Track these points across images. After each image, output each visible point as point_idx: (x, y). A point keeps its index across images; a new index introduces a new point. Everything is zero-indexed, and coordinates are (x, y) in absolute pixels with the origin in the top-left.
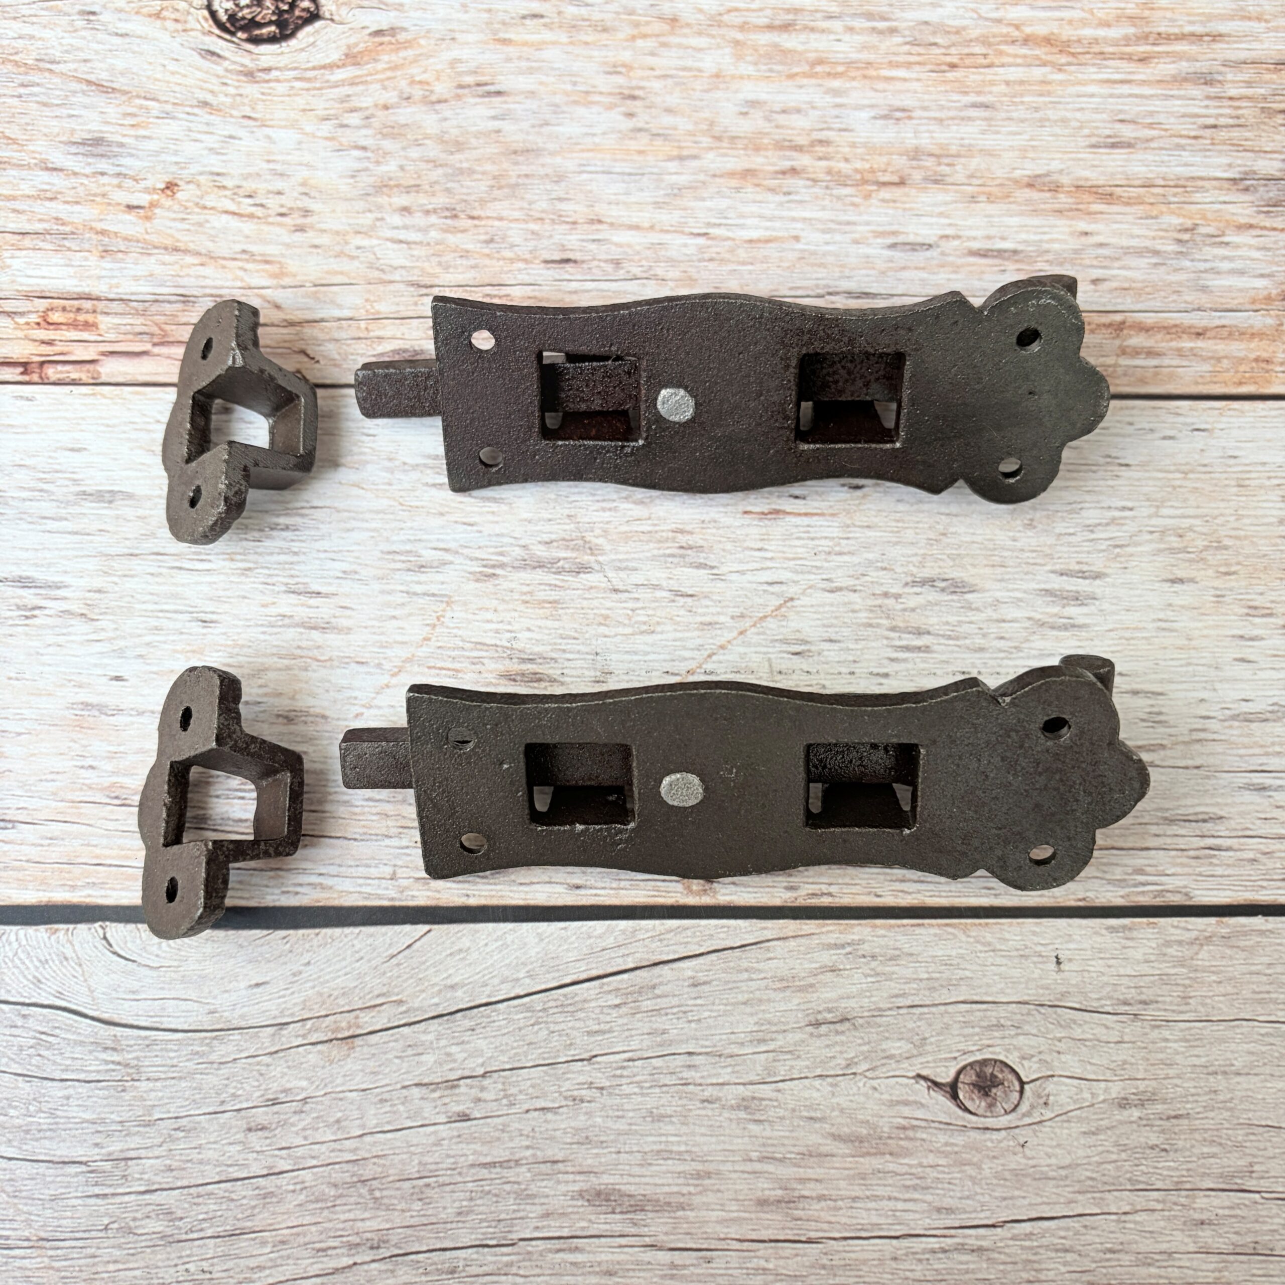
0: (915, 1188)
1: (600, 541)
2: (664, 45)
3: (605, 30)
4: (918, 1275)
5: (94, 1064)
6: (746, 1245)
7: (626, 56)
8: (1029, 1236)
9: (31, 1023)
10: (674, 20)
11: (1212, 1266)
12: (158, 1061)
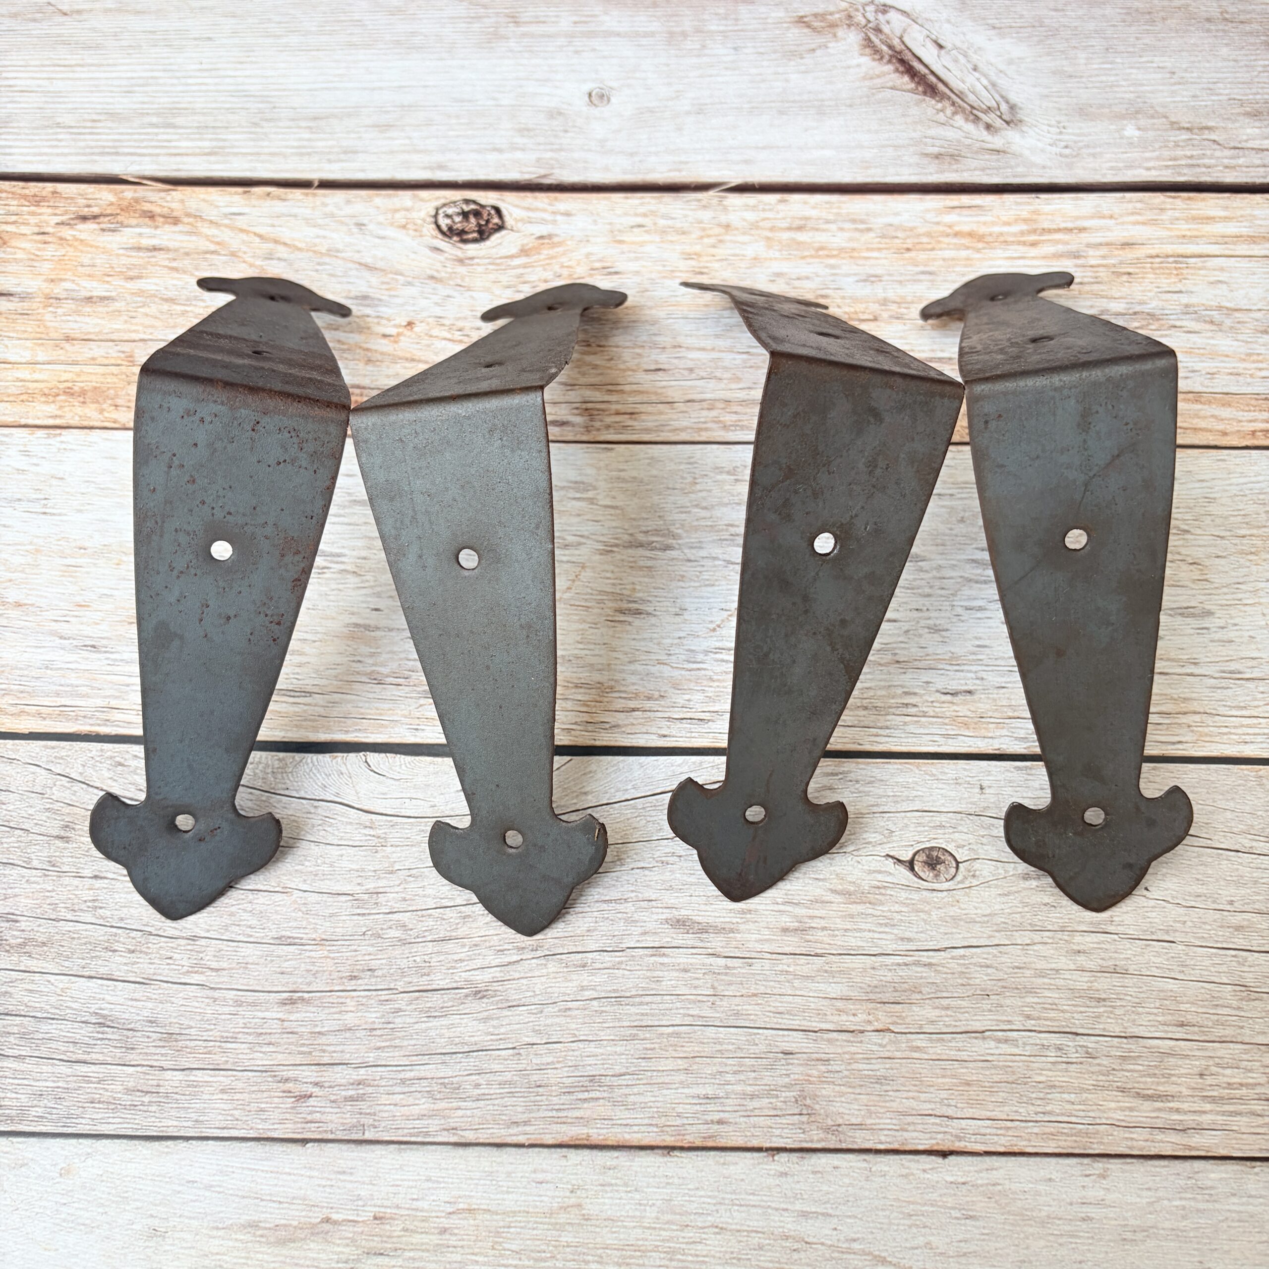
0: (886, 925)
1: (679, 531)
2: (721, 241)
3: (684, 233)
4: (889, 979)
5: (358, 836)
6: (774, 956)
7: (698, 248)
8: (963, 957)
9: (319, 811)
10: (727, 226)
11: (1086, 979)
12: (398, 835)
